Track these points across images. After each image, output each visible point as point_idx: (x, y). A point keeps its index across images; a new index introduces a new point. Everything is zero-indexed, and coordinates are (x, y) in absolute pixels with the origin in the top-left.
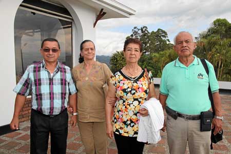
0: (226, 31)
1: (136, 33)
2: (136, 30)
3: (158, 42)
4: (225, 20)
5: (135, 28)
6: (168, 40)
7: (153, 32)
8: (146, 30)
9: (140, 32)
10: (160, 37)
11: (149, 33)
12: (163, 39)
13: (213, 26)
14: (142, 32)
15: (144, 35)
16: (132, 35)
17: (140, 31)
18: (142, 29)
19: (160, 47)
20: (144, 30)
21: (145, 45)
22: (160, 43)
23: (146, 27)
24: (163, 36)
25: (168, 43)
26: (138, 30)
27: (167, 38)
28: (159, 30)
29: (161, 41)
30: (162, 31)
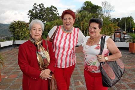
0: (91, 9)
1: (36, 8)
2: (36, 6)
3: (51, 15)
4: (90, 2)
5: (35, 4)
6: (58, 14)
7: (48, 7)
8: (43, 6)
9: (38, 7)
10: (53, 11)
11: (45, 8)
12: (55, 12)
13: (84, 5)
14: (40, 7)
15: (42, 10)
16: (33, 10)
18: (40, 5)
19: (53, 18)
21: (43, 17)
22: (53, 16)
23: (43, 4)
24: (54, 11)
25: (58, 15)
27: (57, 12)
28: (52, 6)
29: (53, 14)
30: (54, 7)
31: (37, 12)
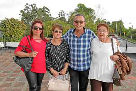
1: (28, 8)
2: (28, 6)
3: (43, 16)
5: (27, 4)
6: (51, 15)
7: (40, 8)
10: (45, 12)
11: (37, 8)
12: (47, 13)
14: (33, 8)
15: (34, 10)
16: (25, 9)
17: (31, 6)
19: (45, 19)
20: (34, 6)
21: (35, 17)
22: (45, 17)
23: (35, 5)
24: (47, 11)
26: (30, 6)
27: (50, 14)
28: (44, 7)
29: (46, 15)
30: (47, 8)
31: (29, 12)
